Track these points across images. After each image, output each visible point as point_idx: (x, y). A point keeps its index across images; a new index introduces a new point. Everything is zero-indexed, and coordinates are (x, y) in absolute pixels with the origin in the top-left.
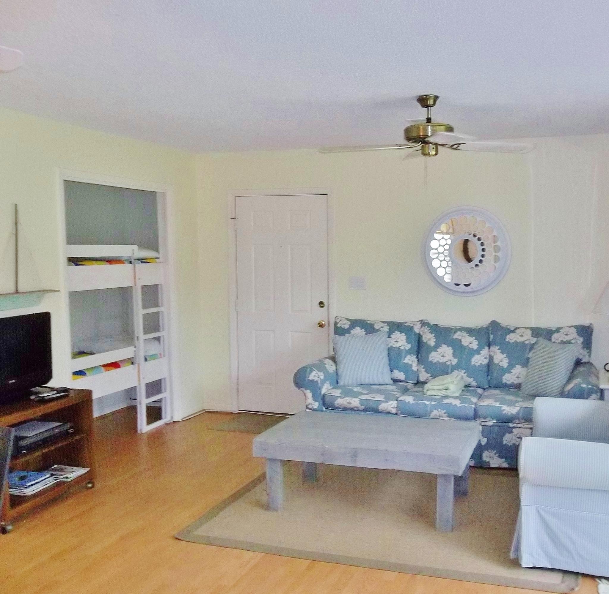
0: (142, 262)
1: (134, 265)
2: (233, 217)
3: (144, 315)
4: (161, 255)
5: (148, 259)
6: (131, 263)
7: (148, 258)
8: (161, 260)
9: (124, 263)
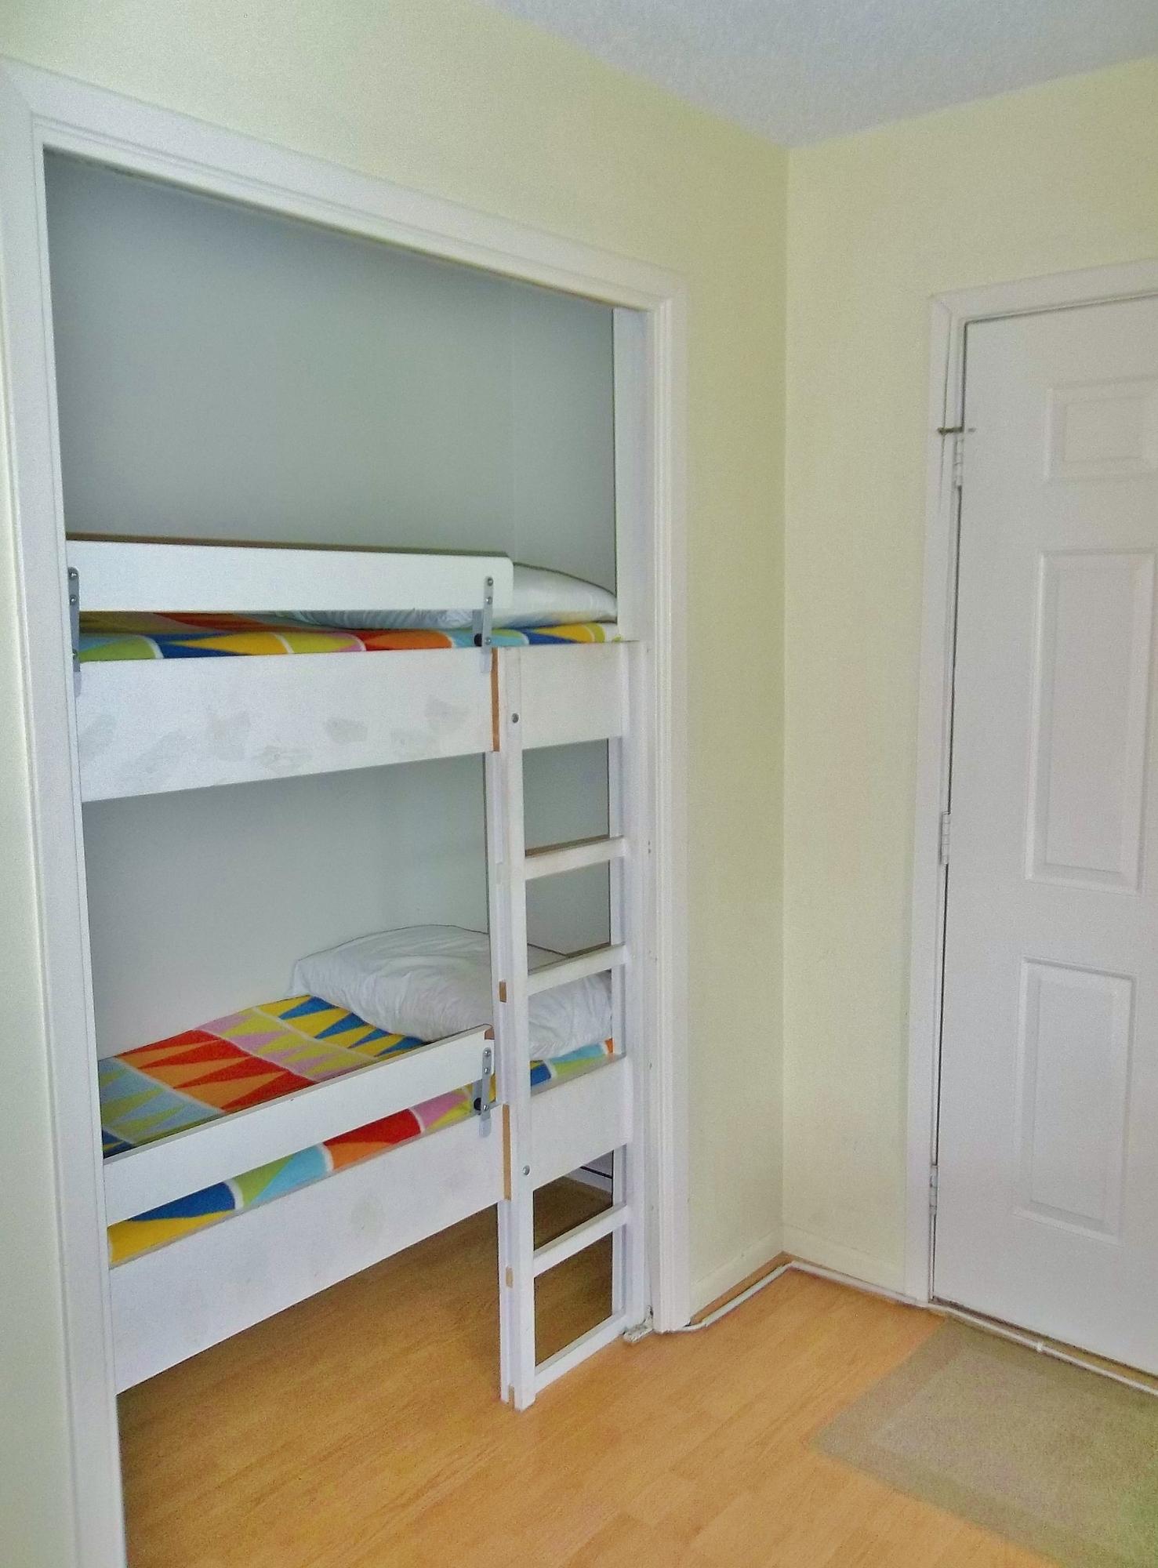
0: (535, 640)
1: (494, 653)
2: (948, 426)
3: (531, 885)
4: (622, 608)
5: (564, 624)
6: (478, 641)
7: (564, 619)
8: (621, 630)
9: (445, 645)
